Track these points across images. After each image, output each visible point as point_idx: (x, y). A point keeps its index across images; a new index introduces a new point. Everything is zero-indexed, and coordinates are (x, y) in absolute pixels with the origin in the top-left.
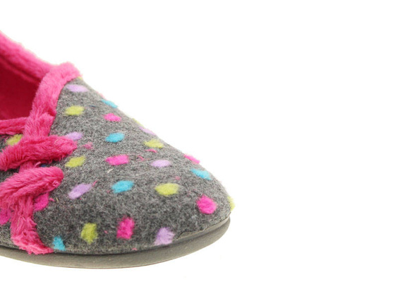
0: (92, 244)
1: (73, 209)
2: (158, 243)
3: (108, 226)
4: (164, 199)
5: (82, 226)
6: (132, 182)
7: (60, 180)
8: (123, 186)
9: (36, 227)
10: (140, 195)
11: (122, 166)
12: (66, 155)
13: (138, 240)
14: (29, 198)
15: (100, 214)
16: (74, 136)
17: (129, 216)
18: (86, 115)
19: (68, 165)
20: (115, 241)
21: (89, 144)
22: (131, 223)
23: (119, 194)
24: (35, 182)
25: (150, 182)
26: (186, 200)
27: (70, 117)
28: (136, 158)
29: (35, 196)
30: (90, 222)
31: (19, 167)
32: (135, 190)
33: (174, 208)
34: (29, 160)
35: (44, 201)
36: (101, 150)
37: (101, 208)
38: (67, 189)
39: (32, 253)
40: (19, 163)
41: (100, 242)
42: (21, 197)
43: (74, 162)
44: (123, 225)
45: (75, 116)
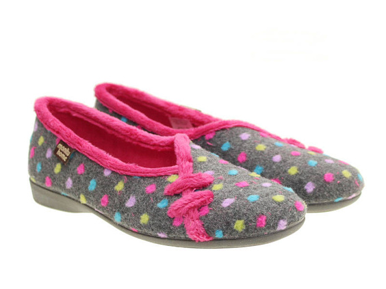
0: (242, 232)
1: (227, 213)
2: (279, 229)
3: (251, 221)
4: (279, 204)
5: (234, 222)
6: (258, 195)
7: (213, 197)
8: (253, 198)
9: (203, 225)
10: (265, 203)
11: (247, 187)
12: (210, 183)
13: (268, 228)
14: (196, 209)
15: (245, 214)
16: (210, 173)
17: (263, 214)
18: (209, 161)
19: (213, 189)
20: (255, 229)
21: (221, 177)
22: (264, 218)
23: (253, 203)
24: (198, 199)
25: (267, 195)
26: (290, 204)
27: (200, 163)
28: (252, 183)
29: (199, 208)
30: (240, 219)
31: (181, 193)
32: (261, 200)
33: (285, 209)
34: (189, 188)
35: (206, 210)
36: (229, 179)
37: (245, 211)
38: (219, 202)
39: (199, 241)
40: (181, 190)
41: (247, 230)
42: (190, 208)
43: (217, 187)
44: (260, 219)
45: (204, 162)
